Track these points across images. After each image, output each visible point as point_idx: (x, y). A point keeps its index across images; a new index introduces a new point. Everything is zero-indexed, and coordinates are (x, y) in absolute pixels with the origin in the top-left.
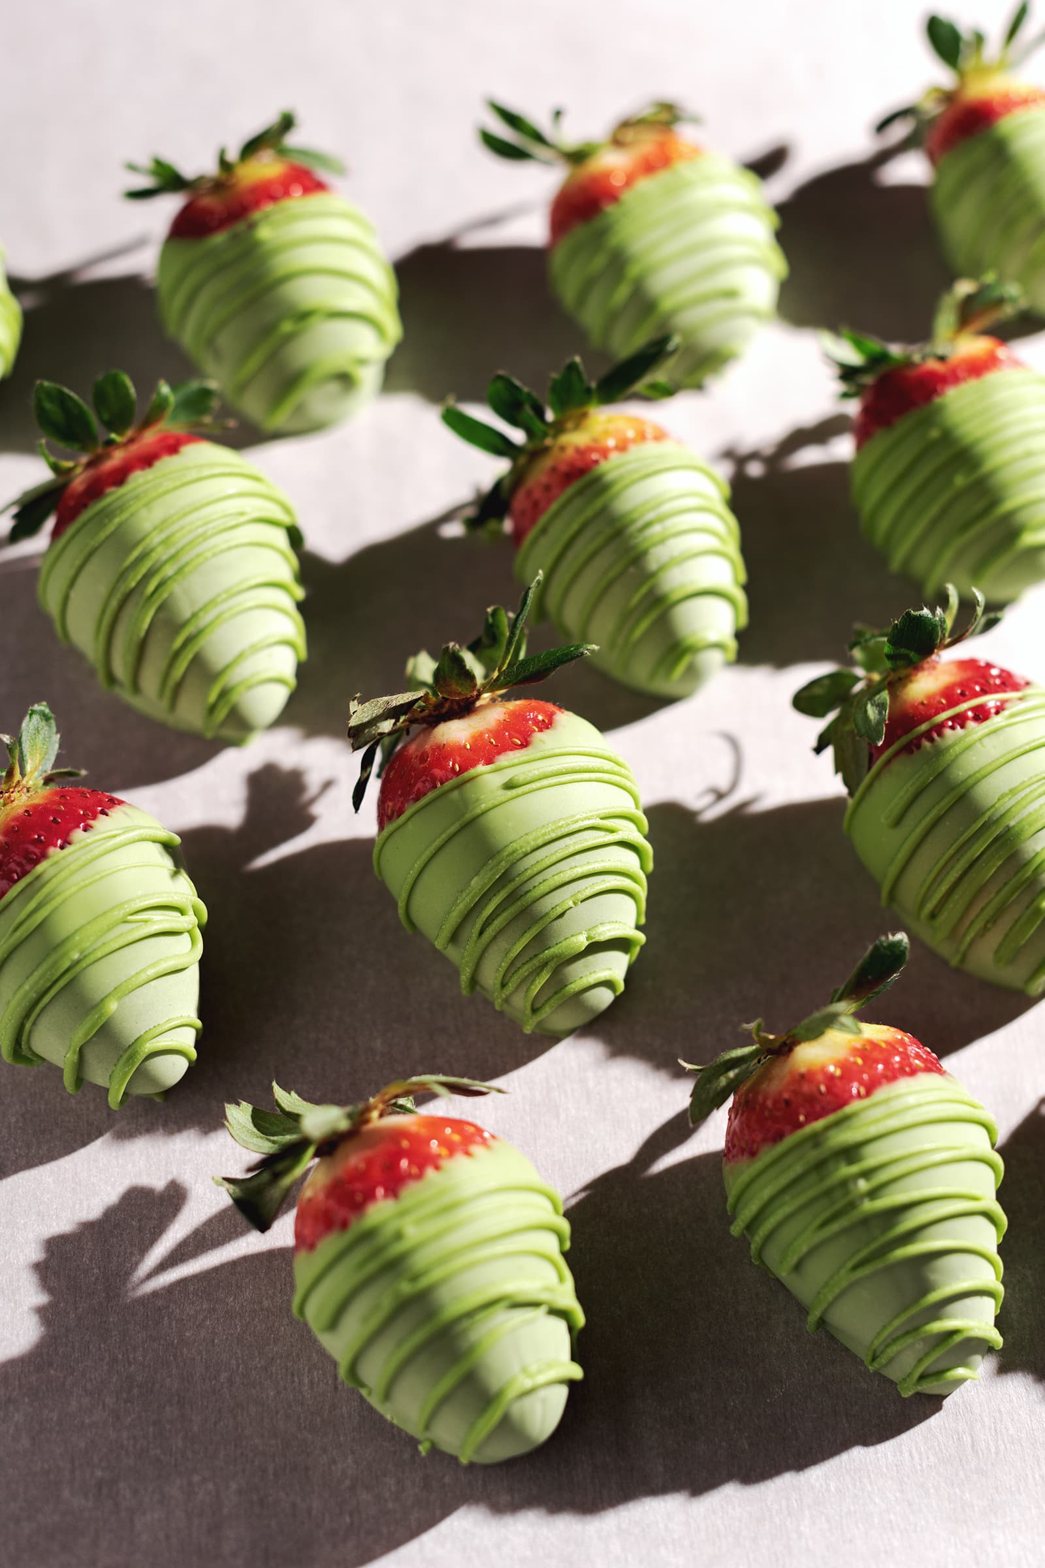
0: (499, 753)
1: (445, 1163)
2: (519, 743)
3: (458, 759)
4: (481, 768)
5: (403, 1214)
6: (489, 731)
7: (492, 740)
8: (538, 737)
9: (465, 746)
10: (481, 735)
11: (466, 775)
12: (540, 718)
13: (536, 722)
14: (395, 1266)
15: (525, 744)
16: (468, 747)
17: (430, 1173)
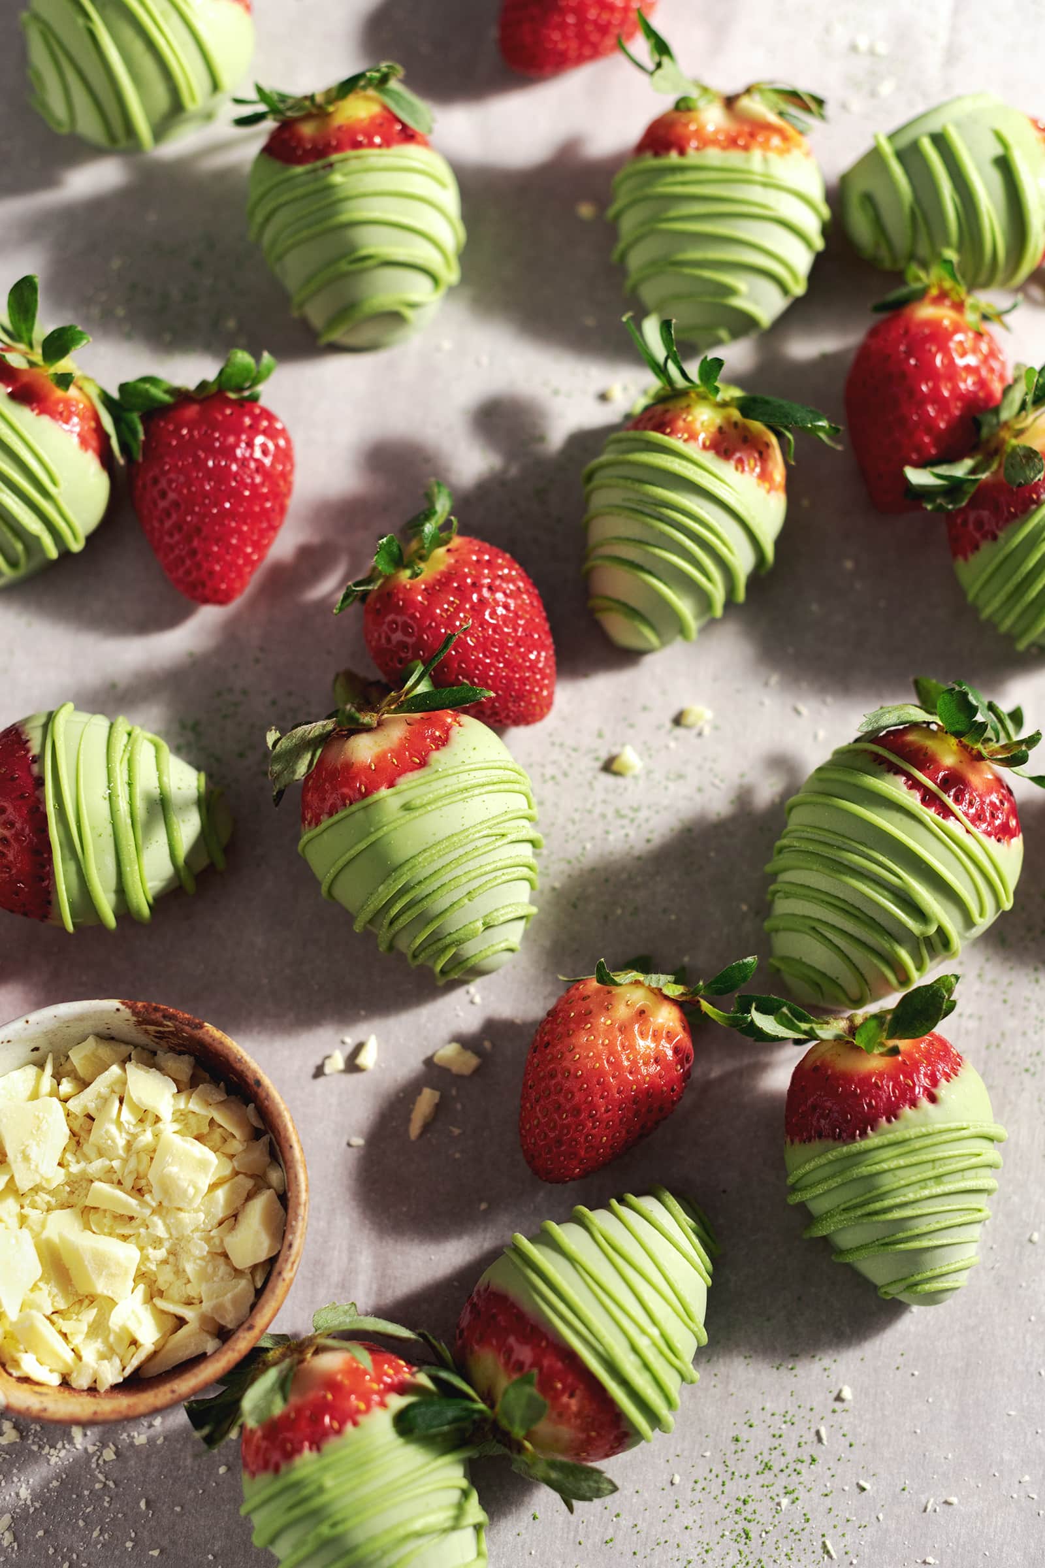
0: (400, 775)
1: (361, 1419)
2: (418, 761)
3: (364, 778)
4: (384, 792)
5: (325, 1469)
6: (392, 751)
7: (395, 761)
8: (435, 756)
9: (370, 766)
10: (384, 754)
11: (370, 800)
12: (437, 733)
13: (435, 739)
14: (317, 1515)
15: (423, 764)
16: (373, 768)
17: (349, 1427)
